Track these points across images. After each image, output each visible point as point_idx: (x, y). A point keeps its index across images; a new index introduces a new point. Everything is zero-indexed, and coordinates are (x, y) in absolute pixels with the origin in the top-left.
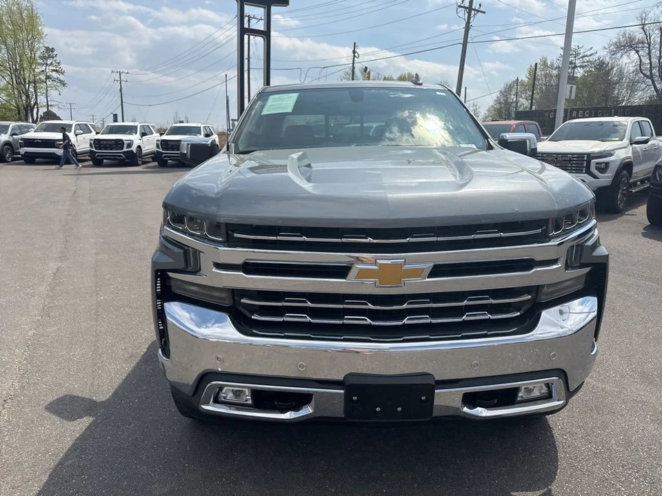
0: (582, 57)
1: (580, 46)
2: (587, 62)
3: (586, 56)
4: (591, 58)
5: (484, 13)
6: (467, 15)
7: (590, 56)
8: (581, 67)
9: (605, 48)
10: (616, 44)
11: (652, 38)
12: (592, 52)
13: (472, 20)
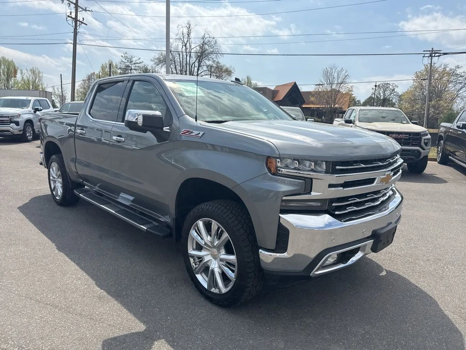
0: (135, 64)
1: (133, 56)
2: (138, 67)
3: (138, 63)
4: (140, 65)
5: (87, 25)
6: (74, 23)
7: (139, 63)
8: (135, 69)
9: (152, 60)
10: (158, 59)
11: (176, 58)
12: (140, 61)
13: (78, 27)
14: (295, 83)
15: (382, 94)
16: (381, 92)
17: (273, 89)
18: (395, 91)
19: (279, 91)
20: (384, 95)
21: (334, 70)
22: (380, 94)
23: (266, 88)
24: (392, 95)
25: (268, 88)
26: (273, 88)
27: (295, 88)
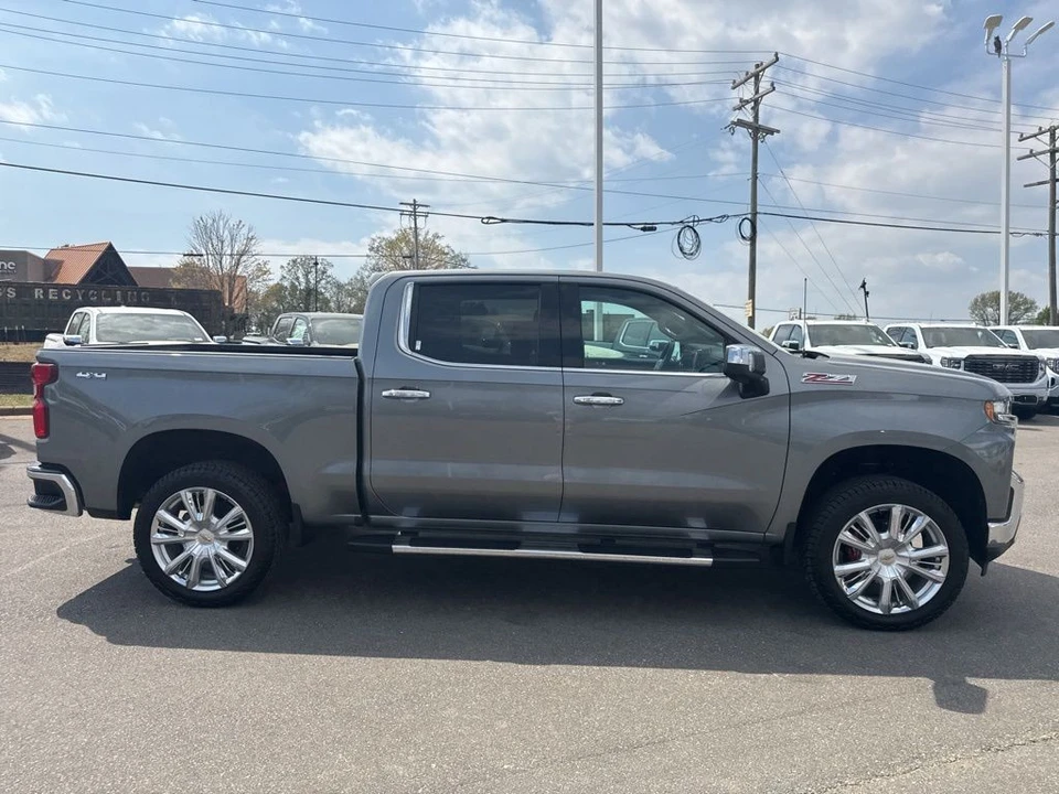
14: (110, 247)
15: (302, 280)
16: (300, 275)
17: (43, 257)
18: (329, 273)
19: (62, 262)
20: (308, 281)
21: (221, 223)
22: (297, 279)
23: (25, 253)
24: (323, 282)
25: (31, 255)
26: (42, 254)
27: (110, 257)
